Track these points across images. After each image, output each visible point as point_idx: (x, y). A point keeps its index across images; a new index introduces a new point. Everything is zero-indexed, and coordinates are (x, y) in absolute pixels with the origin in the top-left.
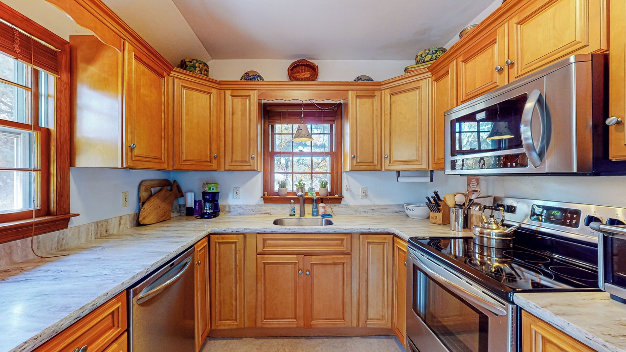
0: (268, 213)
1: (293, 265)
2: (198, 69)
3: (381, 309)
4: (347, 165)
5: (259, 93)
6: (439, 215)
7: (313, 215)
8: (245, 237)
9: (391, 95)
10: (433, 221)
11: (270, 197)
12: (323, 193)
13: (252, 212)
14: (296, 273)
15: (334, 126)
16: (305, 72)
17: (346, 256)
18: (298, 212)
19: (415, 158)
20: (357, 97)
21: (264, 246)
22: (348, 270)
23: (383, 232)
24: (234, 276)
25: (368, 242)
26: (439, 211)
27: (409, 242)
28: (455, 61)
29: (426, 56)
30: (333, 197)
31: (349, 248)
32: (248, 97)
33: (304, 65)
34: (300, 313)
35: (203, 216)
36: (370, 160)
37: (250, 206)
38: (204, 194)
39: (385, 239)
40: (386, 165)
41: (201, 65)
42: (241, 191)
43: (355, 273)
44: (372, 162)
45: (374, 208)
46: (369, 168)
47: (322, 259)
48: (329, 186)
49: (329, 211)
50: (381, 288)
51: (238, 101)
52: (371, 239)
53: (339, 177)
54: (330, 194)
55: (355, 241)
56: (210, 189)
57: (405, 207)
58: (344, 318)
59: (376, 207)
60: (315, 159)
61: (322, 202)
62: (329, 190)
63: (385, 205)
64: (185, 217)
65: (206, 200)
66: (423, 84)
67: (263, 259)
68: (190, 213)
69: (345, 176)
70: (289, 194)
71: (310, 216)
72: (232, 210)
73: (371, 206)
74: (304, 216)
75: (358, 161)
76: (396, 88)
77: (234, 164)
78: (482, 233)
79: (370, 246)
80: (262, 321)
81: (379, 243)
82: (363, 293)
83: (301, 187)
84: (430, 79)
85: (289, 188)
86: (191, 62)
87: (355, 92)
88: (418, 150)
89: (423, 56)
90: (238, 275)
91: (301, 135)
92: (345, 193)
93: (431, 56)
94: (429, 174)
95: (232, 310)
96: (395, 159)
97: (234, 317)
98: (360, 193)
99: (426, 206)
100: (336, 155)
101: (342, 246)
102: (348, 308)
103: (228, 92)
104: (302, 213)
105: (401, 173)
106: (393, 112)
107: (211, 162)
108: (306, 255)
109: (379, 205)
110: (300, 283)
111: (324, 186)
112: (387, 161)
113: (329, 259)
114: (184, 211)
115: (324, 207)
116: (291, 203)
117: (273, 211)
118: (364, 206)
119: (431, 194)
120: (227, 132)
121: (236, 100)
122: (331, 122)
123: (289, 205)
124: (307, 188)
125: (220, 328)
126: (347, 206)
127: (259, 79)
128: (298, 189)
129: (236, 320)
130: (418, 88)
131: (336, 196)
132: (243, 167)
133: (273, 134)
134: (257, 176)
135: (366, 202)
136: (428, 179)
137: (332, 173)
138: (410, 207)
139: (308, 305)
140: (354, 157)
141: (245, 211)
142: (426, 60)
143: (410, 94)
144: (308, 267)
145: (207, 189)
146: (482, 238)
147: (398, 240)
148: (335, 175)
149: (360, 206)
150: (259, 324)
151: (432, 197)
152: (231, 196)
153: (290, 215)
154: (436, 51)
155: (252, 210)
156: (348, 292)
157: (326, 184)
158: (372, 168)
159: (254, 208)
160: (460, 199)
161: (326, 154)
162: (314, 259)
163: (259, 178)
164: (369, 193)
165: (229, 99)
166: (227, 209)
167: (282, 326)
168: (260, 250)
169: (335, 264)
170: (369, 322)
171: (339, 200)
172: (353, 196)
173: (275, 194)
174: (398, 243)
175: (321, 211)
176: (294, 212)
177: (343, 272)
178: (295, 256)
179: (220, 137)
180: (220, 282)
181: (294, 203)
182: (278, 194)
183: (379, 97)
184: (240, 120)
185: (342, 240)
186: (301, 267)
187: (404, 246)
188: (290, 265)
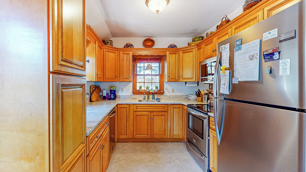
0: (135, 99)
1: (147, 116)
2: (109, 43)
3: (178, 131)
4: (166, 79)
5: (133, 52)
6: (200, 98)
7: (152, 99)
8: (129, 106)
9: (183, 53)
10: (198, 100)
11: (136, 92)
12: (156, 90)
13: (128, 98)
14: (148, 118)
15: (161, 64)
16: (149, 42)
17: (166, 113)
18: (146, 98)
19: (191, 77)
20: (170, 53)
21: (137, 109)
22: (166, 118)
23: (179, 104)
24: (125, 119)
25: (174, 107)
26: (200, 96)
27: (187, 106)
28: (203, 44)
29: (196, 39)
30: (161, 92)
31: (167, 109)
32: (129, 54)
33: (149, 40)
34: (149, 132)
35: (110, 99)
36: (175, 78)
37: (128, 95)
38: (111, 91)
39: (180, 106)
40: (181, 79)
41: (110, 42)
42: (124, 90)
43: (169, 118)
44: (176, 78)
45: (176, 96)
46: (174, 81)
47: (157, 114)
48: (159, 88)
49: (159, 98)
50: (178, 123)
51: (125, 55)
52: (175, 106)
53: (163, 84)
54: (159, 91)
55: (169, 107)
56: (113, 89)
57: (189, 96)
58: (165, 135)
59: (177, 96)
60: (153, 77)
61: (156, 94)
62: (159, 90)
63: (181, 95)
64: (103, 100)
65: (111, 93)
66: (194, 50)
67: (136, 113)
68: (104, 98)
69: (165, 84)
70: (143, 91)
71: (152, 100)
72: (121, 97)
73: (175, 96)
74: (149, 99)
75: (170, 78)
76: (185, 50)
77: (123, 79)
78: (210, 102)
79: (175, 109)
80: (136, 136)
81: (177, 108)
82: (172, 126)
83: (148, 88)
84: (196, 48)
85: (143, 88)
86: (107, 41)
87: (169, 52)
88: (192, 74)
89: (195, 39)
90: (127, 119)
91: (149, 68)
92: (165, 90)
93: (197, 39)
94: (197, 83)
95: (125, 131)
96: (184, 77)
97: (126, 134)
98: (171, 91)
99: (195, 95)
100: (161, 76)
101: (164, 109)
102: (166, 131)
103: (121, 52)
104: (148, 98)
105: (187, 83)
106: (183, 60)
107: (115, 78)
108: (151, 112)
109: (179, 95)
110: (149, 122)
111: (157, 88)
112: (181, 78)
113: (160, 114)
114: (102, 98)
115: (157, 96)
116: (144, 94)
117: (137, 97)
118: (172, 96)
119: (197, 90)
120: (121, 67)
121: (124, 55)
122: (160, 63)
123: (143, 95)
124: (150, 88)
125: (121, 138)
126: (166, 96)
127: (132, 46)
128: (147, 89)
129: (126, 135)
130: (192, 51)
131: (162, 91)
132: (126, 80)
133: (136, 67)
134: (131, 83)
135: (173, 94)
136: (196, 85)
137: (160, 83)
138: (190, 96)
139: (152, 129)
140: (169, 76)
141: (125, 98)
142: (196, 40)
143: (189, 53)
144: (152, 116)
145: (112, 89)
146: (210, 104)
147: (184, 106)
148: (161, 83)
149: (171, 96)
150: (135, 137)
151: (197, 91)
152: (120, 92)
153: (144, 99)
154: (199, 37)
155: (129, 97)
156: (166, 126)
157: (157, 87)
158: (176, 80)
159: (129, 96)
160: (206, 92)
161: (158, 75)
162: (154, 114)
163: (131, 84)
164: (175, 90)
165: (121, 55)
166: (119, 97)
167: (143, 137)
168: (135, 110)
169: (162, 115)
170: (174, 136)
171: (163, 93)
172: (168, 91)
173: (137, 91)
174: (184, 107)
175: (156, 97)
176: (145, 98)
177: (165, 118)
178: (148, 112)
179: (118, 69)
180: (121, 122)
181: (145, 94)
182: (139, 91)
183: (178, 54)
184: (126, 63)
185: (164, 107)
186: (150, 116)
187: (185, 108)
188: (146, 116)
